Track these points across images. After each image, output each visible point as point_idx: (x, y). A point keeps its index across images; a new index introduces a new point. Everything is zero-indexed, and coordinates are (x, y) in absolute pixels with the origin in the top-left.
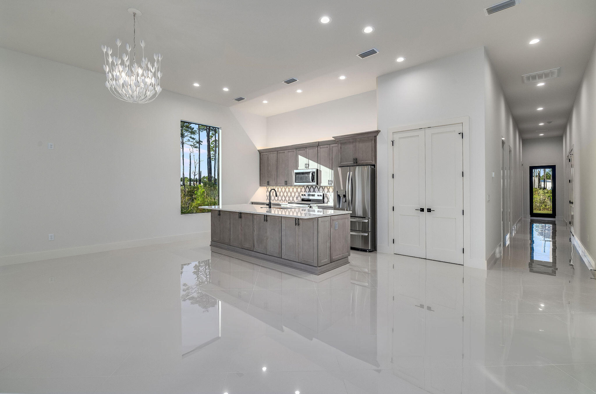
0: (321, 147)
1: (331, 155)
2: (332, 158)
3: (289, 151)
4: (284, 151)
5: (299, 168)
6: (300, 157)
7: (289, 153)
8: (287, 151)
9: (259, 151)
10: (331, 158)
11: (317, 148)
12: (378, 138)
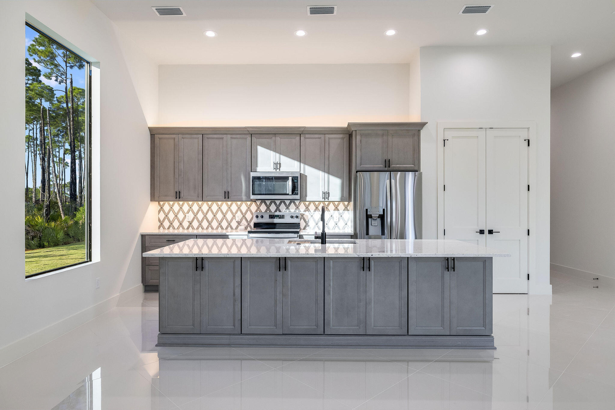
0: (307, 136)
1: (327, 152)
2: (329, 156)
3: (234, 136)
4: (220, 136)
5: (259, 169)
6: (260, 149)
7: (235, 141)
8: (229, 136)
9: (151, 129)
10: (327, 155)
11: (298, 138)
12: (423, 133)
